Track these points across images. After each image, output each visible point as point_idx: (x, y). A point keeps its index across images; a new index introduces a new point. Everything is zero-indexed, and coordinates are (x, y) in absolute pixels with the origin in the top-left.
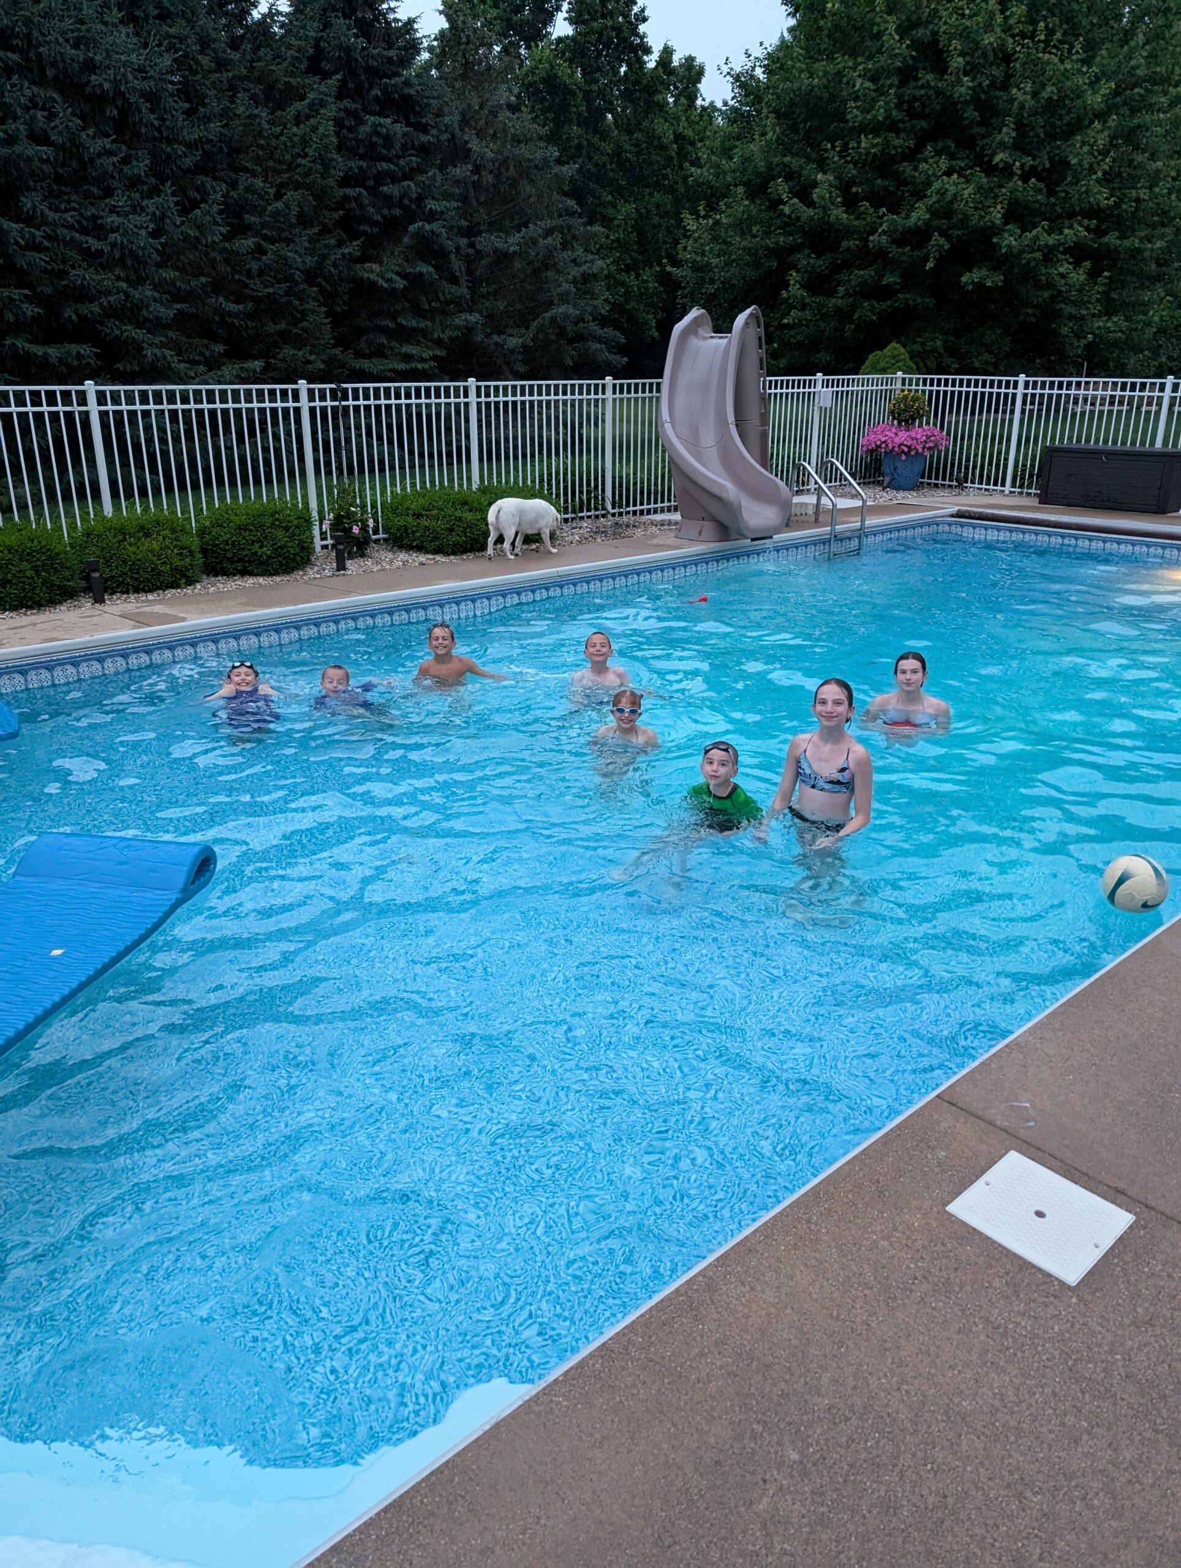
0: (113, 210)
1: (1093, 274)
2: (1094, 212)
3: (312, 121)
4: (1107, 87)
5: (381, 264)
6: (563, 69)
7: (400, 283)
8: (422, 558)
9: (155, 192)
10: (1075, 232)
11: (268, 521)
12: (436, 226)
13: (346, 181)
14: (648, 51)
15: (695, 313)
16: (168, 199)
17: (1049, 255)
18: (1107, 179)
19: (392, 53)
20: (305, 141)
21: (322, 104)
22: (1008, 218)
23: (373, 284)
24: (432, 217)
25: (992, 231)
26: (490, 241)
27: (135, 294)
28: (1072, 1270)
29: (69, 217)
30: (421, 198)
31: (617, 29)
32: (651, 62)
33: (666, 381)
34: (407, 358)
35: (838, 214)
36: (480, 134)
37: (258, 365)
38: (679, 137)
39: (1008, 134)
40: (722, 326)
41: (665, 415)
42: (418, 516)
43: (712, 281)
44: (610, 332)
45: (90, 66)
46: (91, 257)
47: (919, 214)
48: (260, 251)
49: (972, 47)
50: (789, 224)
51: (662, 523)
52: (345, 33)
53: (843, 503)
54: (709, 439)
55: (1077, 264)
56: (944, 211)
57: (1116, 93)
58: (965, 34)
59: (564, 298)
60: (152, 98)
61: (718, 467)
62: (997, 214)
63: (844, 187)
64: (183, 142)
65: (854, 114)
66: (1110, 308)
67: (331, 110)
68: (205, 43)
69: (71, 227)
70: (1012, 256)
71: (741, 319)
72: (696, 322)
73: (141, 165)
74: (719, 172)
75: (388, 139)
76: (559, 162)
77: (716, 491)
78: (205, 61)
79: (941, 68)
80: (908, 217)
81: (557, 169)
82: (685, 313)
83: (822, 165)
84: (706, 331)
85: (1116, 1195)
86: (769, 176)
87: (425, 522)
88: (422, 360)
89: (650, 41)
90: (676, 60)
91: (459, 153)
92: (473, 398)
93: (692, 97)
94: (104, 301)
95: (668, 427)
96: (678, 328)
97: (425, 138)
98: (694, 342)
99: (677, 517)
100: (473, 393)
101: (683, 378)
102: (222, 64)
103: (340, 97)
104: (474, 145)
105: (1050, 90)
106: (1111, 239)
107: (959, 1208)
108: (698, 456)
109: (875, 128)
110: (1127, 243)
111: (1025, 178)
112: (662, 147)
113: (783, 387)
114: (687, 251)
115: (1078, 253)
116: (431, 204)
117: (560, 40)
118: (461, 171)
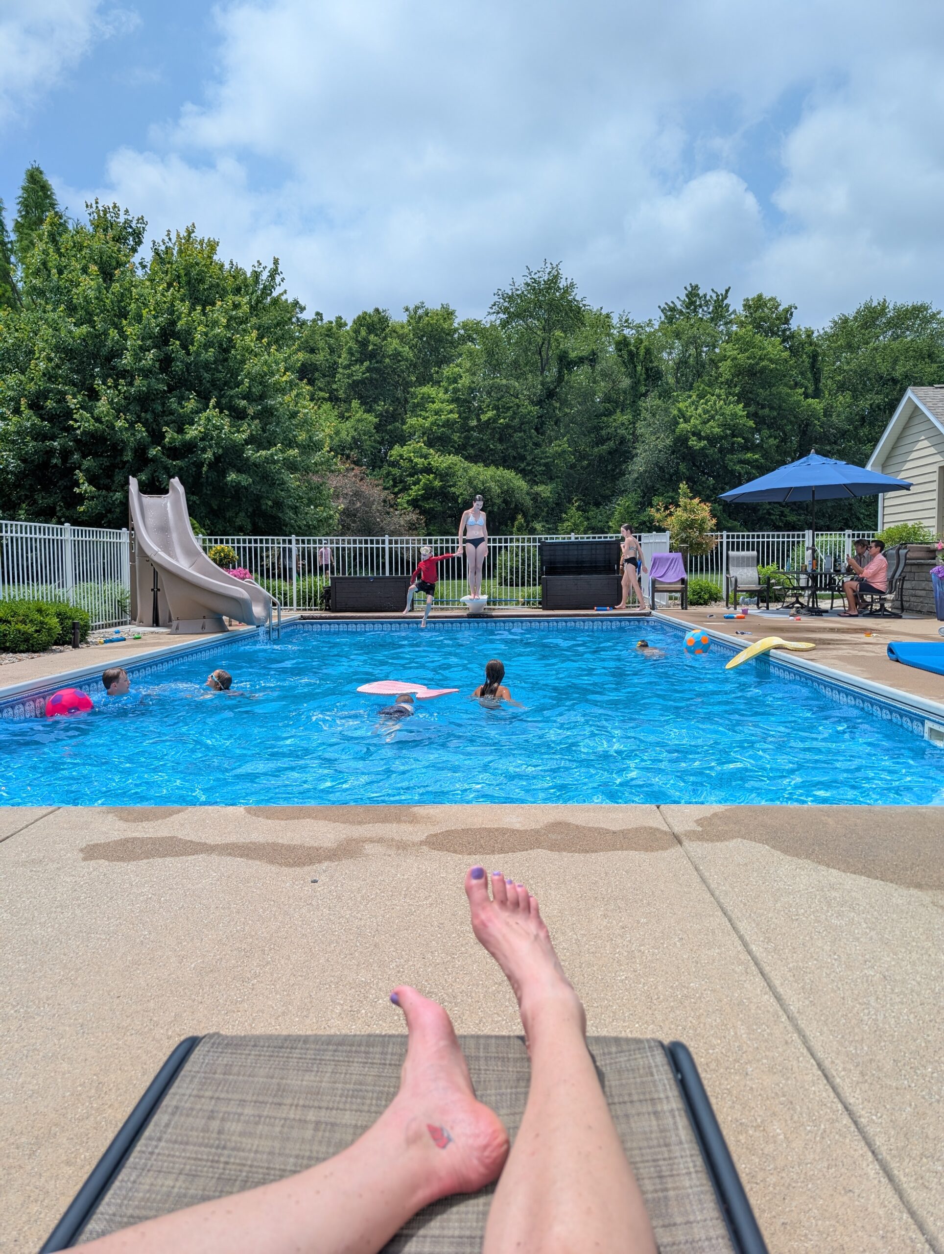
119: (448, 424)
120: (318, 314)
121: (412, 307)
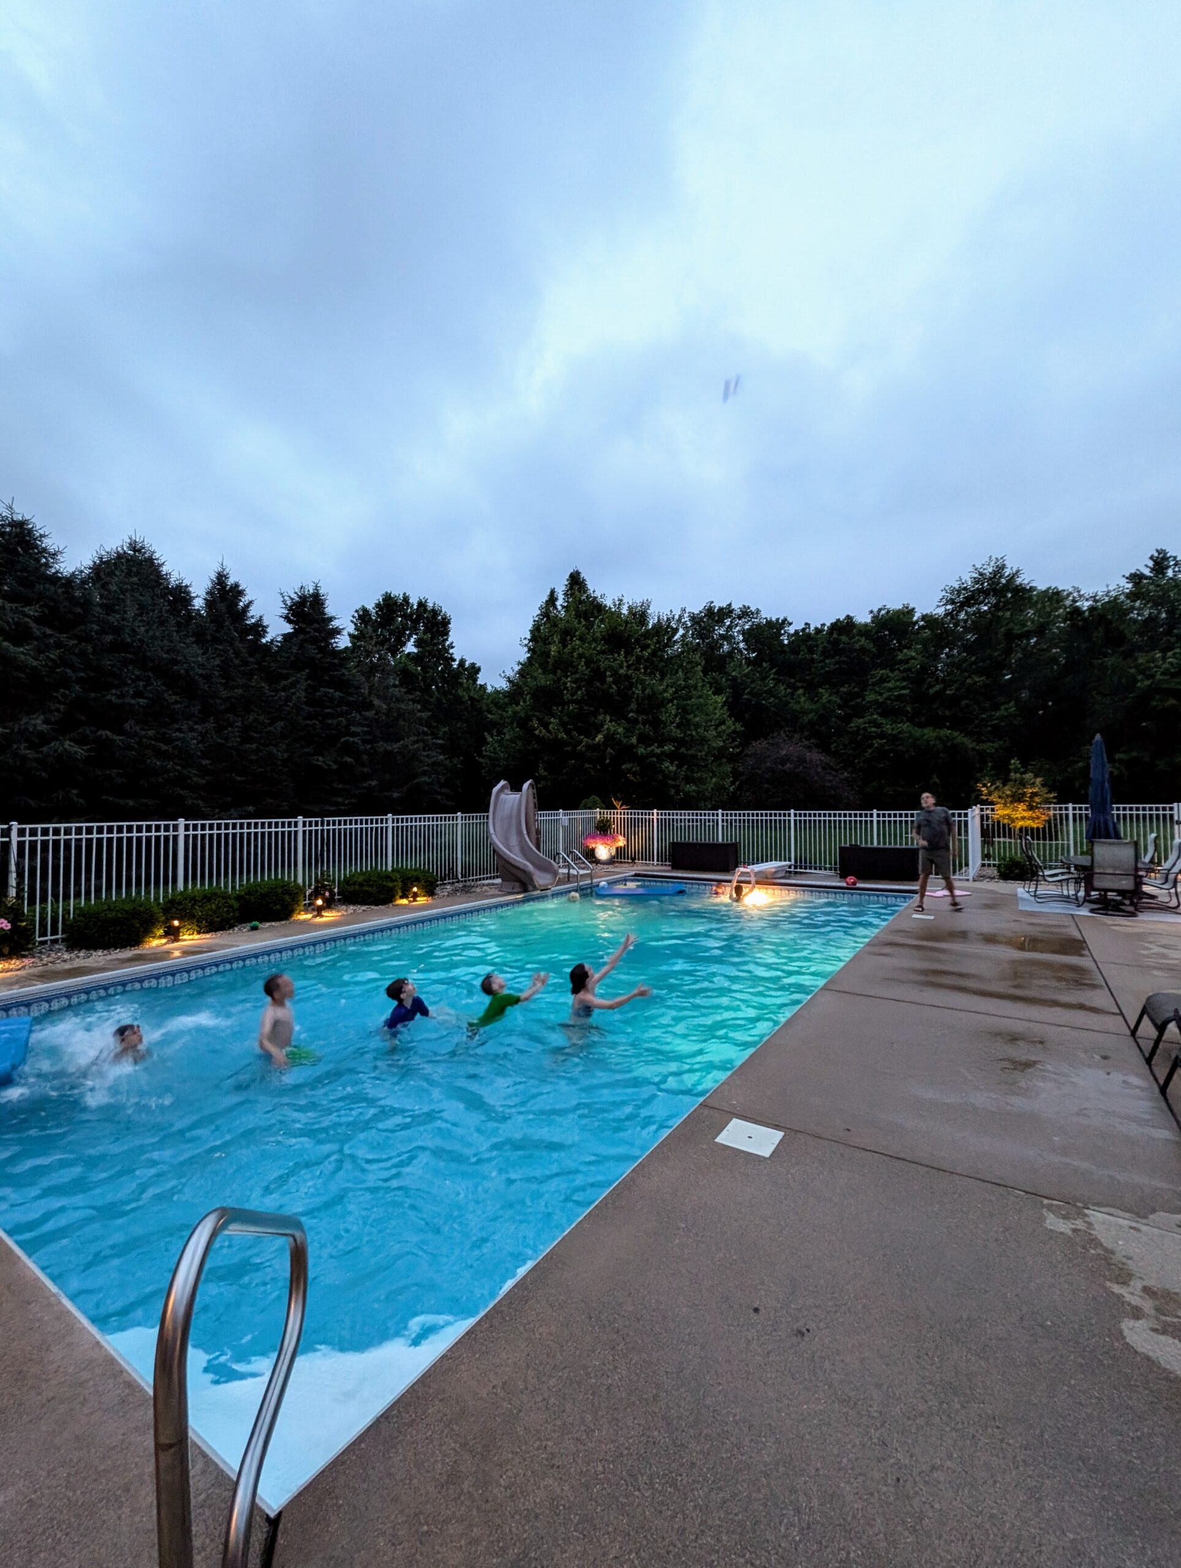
0: (179, 730)
1: (679, 766)
2: (673, 740)
3: (292, 690)
4: (671, 690)
5: (323, 756)
6: (411, 667)
7: (335, 767)
8: (364, 908)
9: (203, 721)
10: (668, 748)
11: (280, 890)
12: (356, 739)
13: (310, 716)
14: (454, 660)
15: (502, 783)
16: (210, 725)
17: (660, 757)
18: (678, 726)
19: (336, 661)
20: (288, 699)
21: (298, 682)
22: (639, 741)
23: (321, 767)
24: (354, 734)
25: (633, 746)
26: (382, 746)
27: (185, 772)
28: (766, 1152)
29: (151, 733)
30: (348, 726)
31: (439, 650)
32: (455, 665)
33: (491, 814)
34: (337, 804)
35: (563, 735)
36: (378, 697)
37: (251, 809)
38: (471, 698)
39: (633, 706)
40: (516, 787)
41: (492, 830)
42: (361, 885)
43: (500, 766)
44: (445, 790)
45: (175, 662)
46: (160, 754)
47: (599, 737)
48: (258, 750)
49: (615, 674)
50: (540, 740)
51: (488, 885)
52: (312, 650)
53: (582, 872)
54: (514, 841)
55: (672, 763)
56: (610, 738)
57: (675, 692)
58: (610, 668)
59: (425, 773)
60: (207, 678)
61: (519, 854)
62: (634, 740)
63: (563, 724)
64: (221, 698)
65: (567, 696)
66: (688, 780)
67: (303, 685)
68: (237, 653)
69: (150, 738)
70: (643, 757)
71: (526, 786)
72: (503, 788)
73: (196, 709)
74: (502, 717)
75: (331, 699)
76: (420, 711)
77: (522, 867)
78: (237, 662)
79: (603, 681)
80: (594, 739)
81: (419, 714)
82: (498, 782)
83: (553, 715)
84: (508, 791)
85: (776, 1127)
86: (528, 718)
87: (366, 888)
88: (344, 805)
89: (455, 656)
90: (467, 664)
91: (370, 706)
92: (390, 824)
93: (475, 680)
94: (166, 776)
95: (494, 836)
96: (495, 790)
97: (351, 699)
98: (503, 796)
99: (499, 881)
100: (390, 821)
101: (499, 815)
102: (245, 663)
103: (306, 680)
104: (376, 702)
105: (648, 691)
106: (683, 750)
107: (718, 1140)
108: (510, 851)
109: (576, 702)
110: (690, 752)
111: (644, 725)
112: (462, 703)
113: (545, 816)
114: (486, 750)
115: (672, 757)
116: (353, 729)
117: (409, 653)
118: (370, 714)
119: (899, 698)
120: (806, 624)
121: (875, 610)
